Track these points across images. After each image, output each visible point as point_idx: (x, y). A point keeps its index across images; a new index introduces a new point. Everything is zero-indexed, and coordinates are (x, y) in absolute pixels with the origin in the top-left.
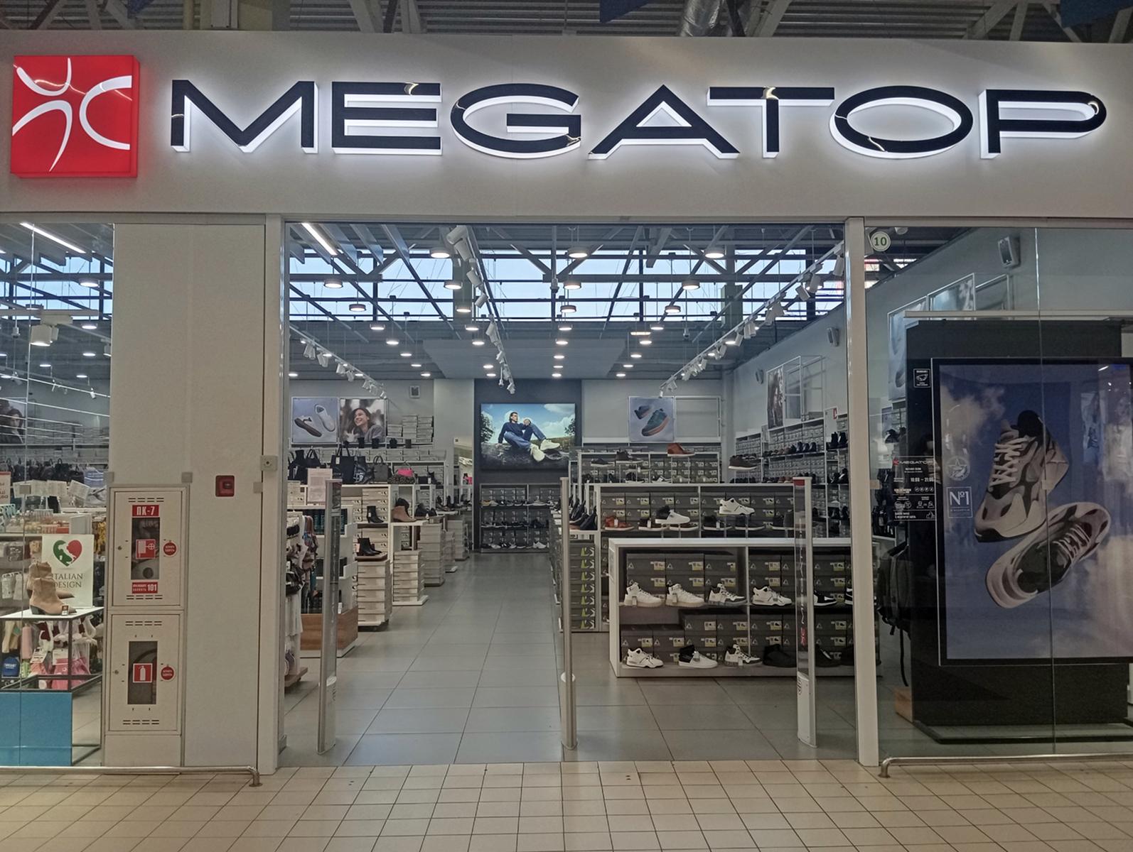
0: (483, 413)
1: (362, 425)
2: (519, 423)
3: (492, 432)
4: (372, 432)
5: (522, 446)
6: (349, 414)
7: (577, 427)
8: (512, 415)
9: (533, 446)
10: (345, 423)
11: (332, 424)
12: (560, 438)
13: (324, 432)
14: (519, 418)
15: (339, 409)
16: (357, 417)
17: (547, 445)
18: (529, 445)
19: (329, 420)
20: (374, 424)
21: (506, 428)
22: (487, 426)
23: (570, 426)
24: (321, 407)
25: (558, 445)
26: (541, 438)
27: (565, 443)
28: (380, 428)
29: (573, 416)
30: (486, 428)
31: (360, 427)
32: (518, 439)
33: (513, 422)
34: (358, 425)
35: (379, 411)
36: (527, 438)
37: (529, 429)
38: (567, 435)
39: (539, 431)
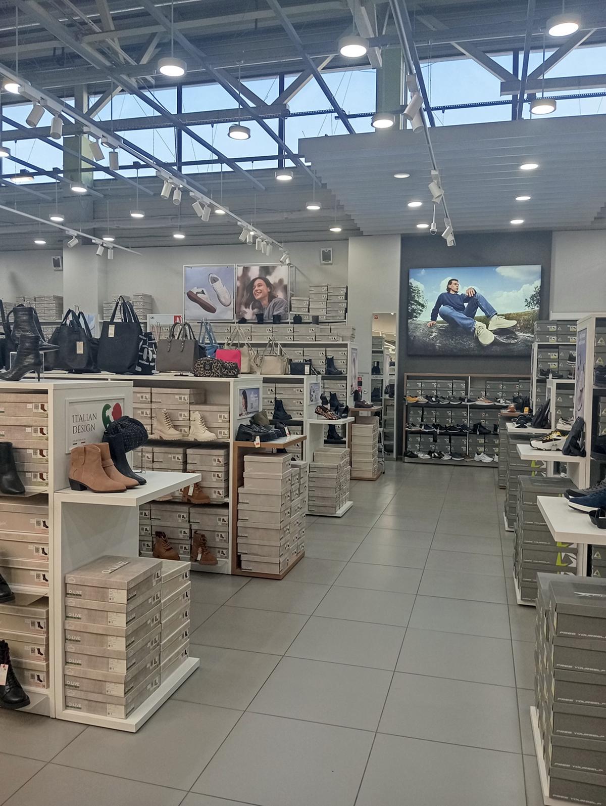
0: (411, 281)
1: (261, 298)
2: (459, 294)
3: (423, 306)
5: (462, 324)
6: (248, 286)
7: (543, 297)
8: (450, 283)
9: (478, 324)
10: (243, 296)
11: (227, 297)
12: (517, 314)
13: (219, 307)
14: (460, 287)
15: (235, 279)
16: (257, 288)
17: (497, 323)
18: (473, 324)
19: (225, 292)
20: (276, 297)
21: (441, 301)
22: (416, 298)
23: (533, 297)
24: (216, 276)
25: (514, 322)
26: (490, 313)
27: (525, 320)
28: (282, 301)
29: (538, 283)
30: (416, 301)
31: (259, 301)
32: (458, 316)
33: (452, 292)
34: (257, 298)
35: (281, 281)
36: (471, 313)
37: (474, 302)
38: (528, 309)
39: (487, 304)
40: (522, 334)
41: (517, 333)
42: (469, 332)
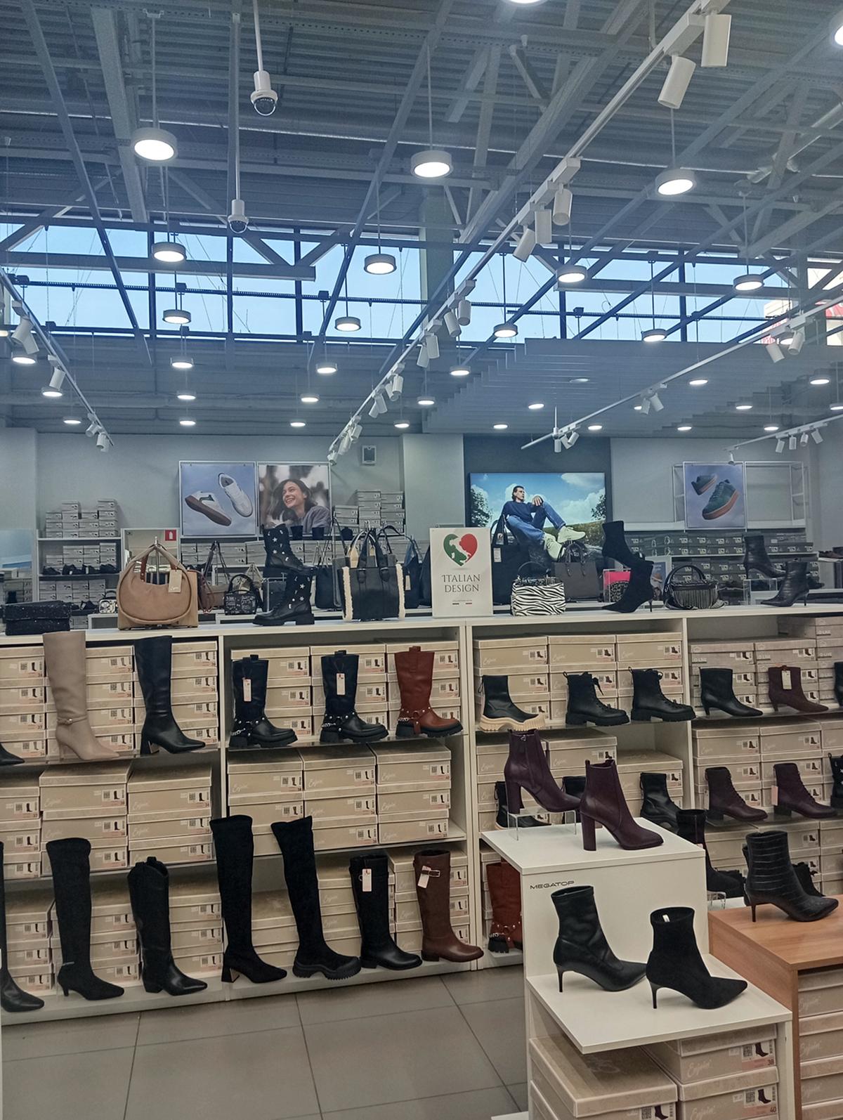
0: (473, 487)
2: (526, 502)
3: (487, 516)
4: (312, 518)
5: (532, 537)
7: (606, 506)
9: (547, 536)
10: (269, 503)
11: (247, 504)
12: (585, 524)
13: (235, 519)
14: (525, 494)
15: (257, 481)
16: (288, 493)
17: (567, 534)
18: (541, 536)
19: (242, 498)
20: (314, 505)
21: (507, 510)
22: (480, 507)
23: (599, 506)
24: (228, 477)
25: (583, 534)
26: (558, 524)
27: (592, 532)
28: (324, 511)
29: (602, 492)
30: (480, 511)
31: (292, 510)
32: (526, 527)
33: (518, 501)
34: (289, 505)
35: (320, 485)
37: (542, 512)
38: (595, 520)
39: (555, 514)
40: (590, 546)
41: (586, 545)
42: (539, 545)
